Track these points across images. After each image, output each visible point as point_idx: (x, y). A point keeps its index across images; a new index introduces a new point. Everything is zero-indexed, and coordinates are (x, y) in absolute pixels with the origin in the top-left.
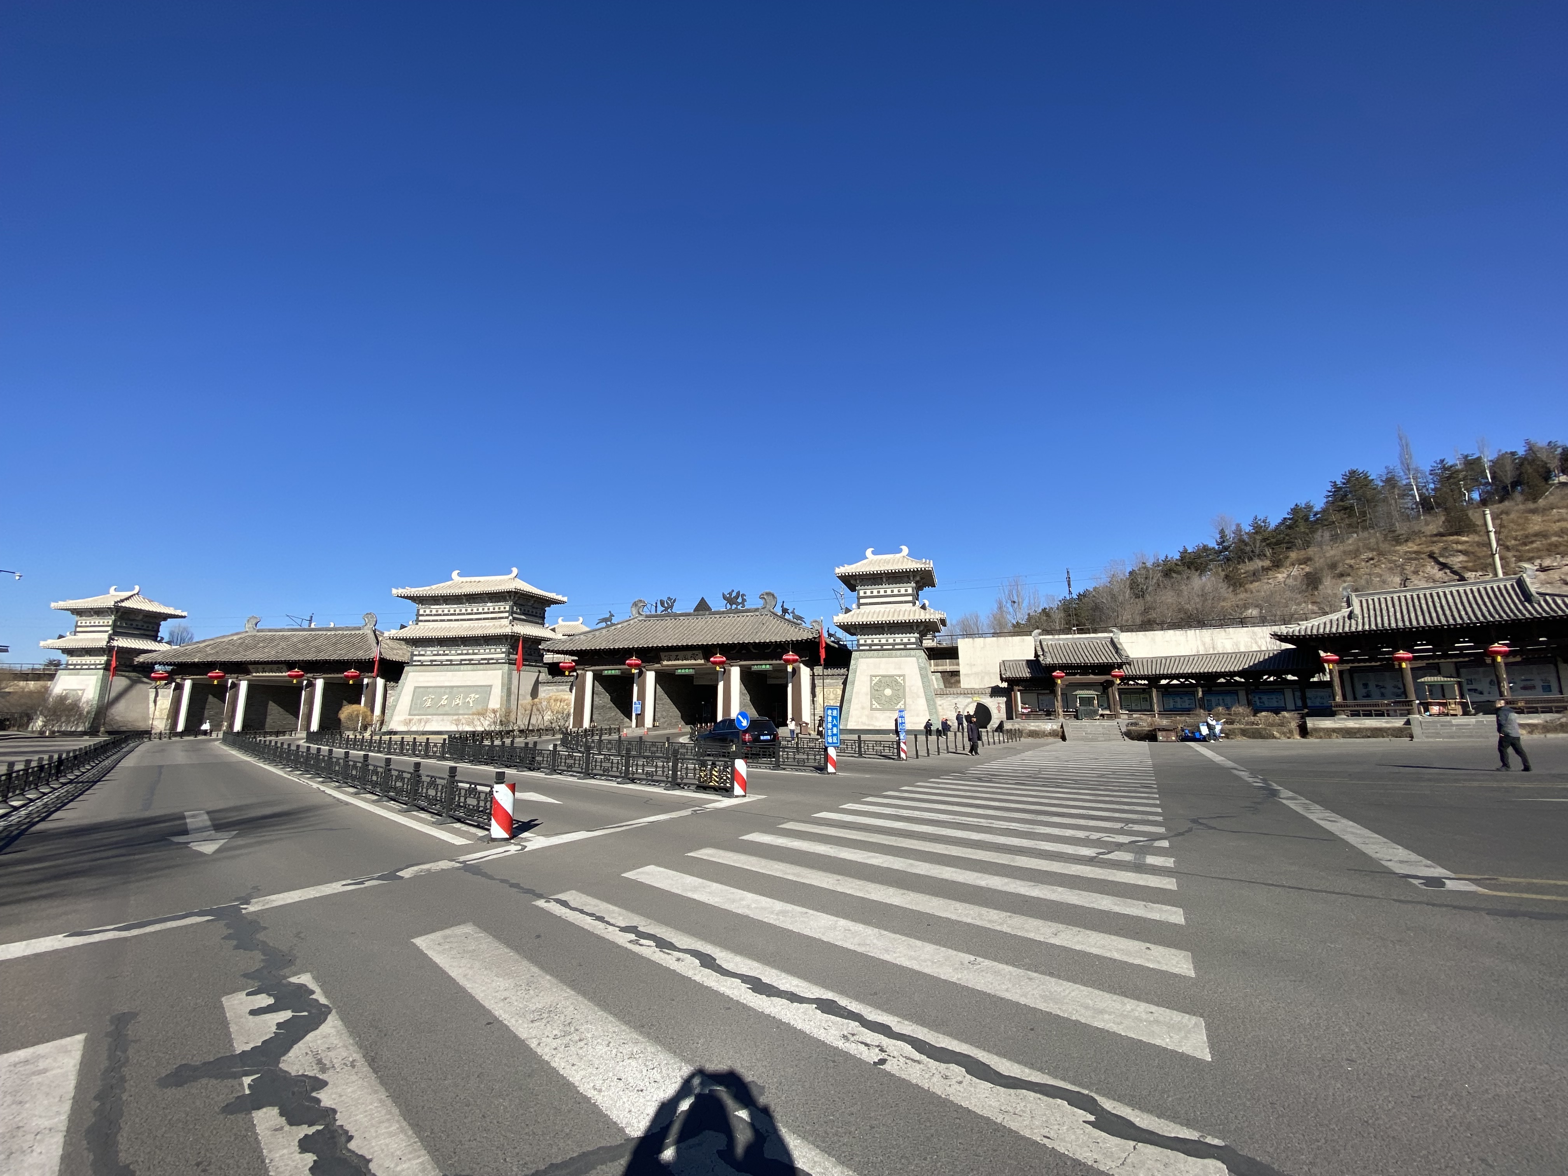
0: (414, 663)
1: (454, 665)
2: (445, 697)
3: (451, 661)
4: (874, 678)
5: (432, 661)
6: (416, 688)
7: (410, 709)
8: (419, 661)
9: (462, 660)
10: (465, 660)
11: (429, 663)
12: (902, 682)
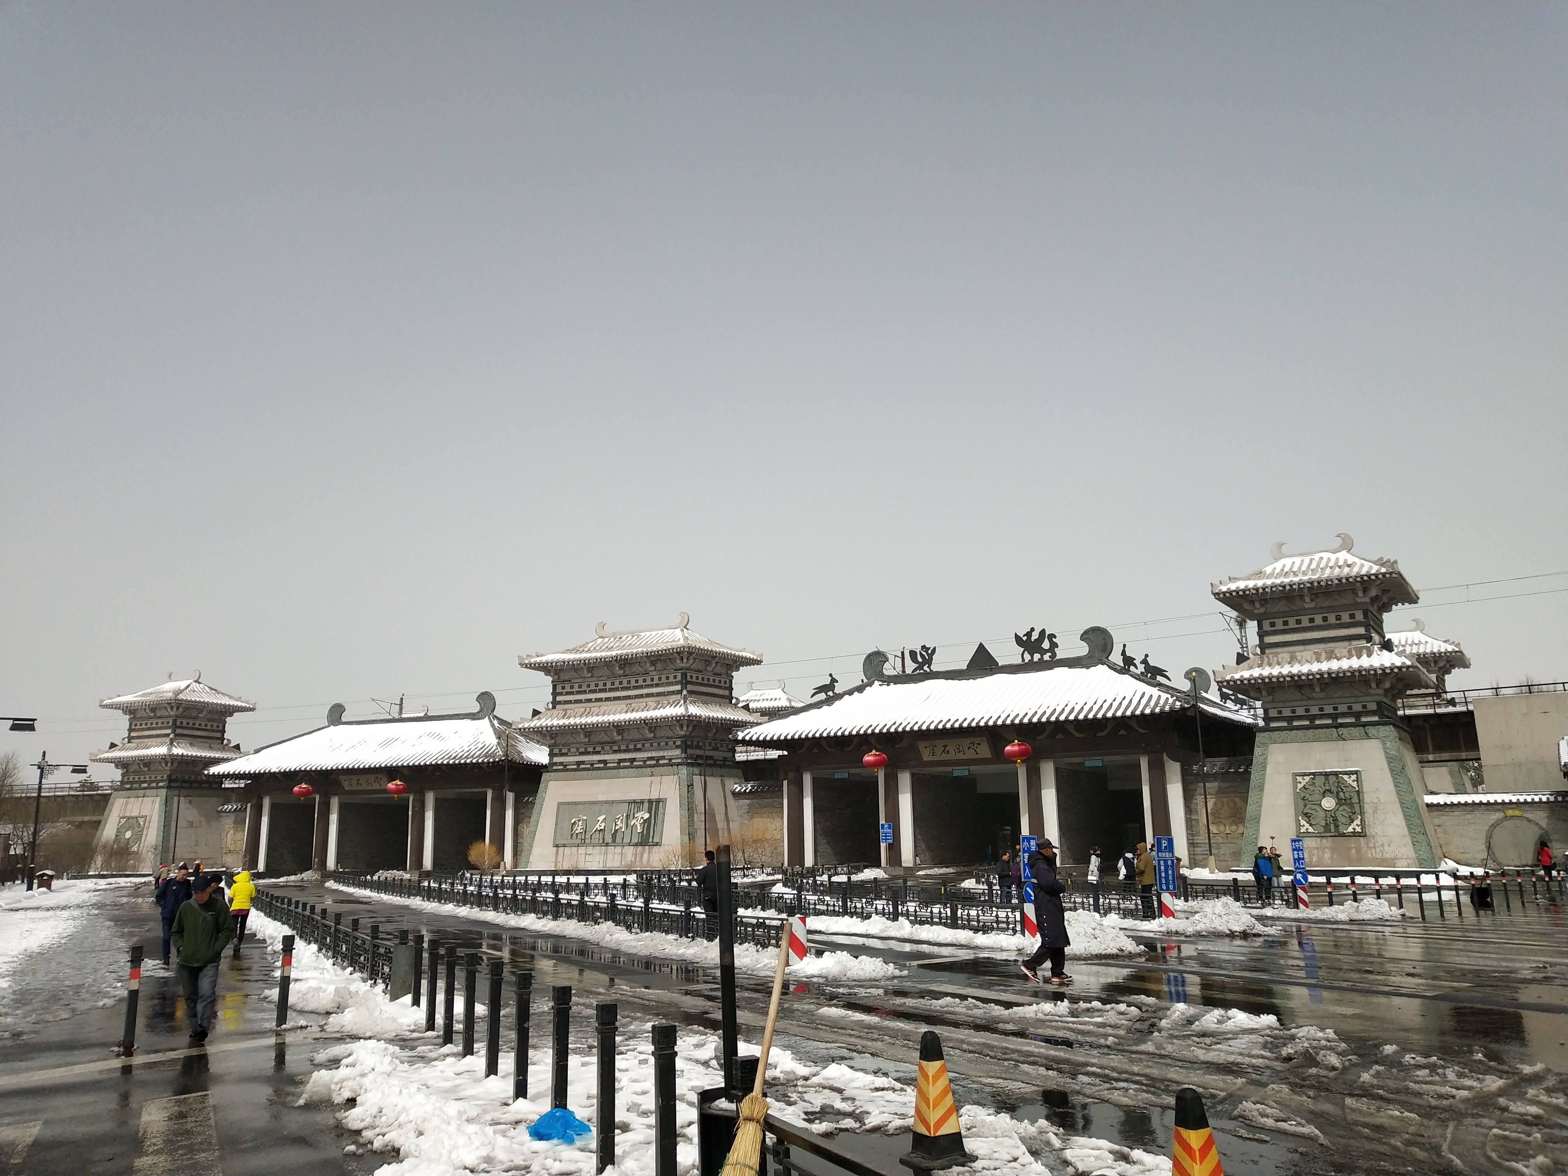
0: (555, 768)
1: (610, 768)
2: (601, 818)
3: (605, 762)
4: (1299, 779)
5: (579, 763)
6: (560, 804)
7: (555, 837)
8: (561, 764)
9: (620, 761)
10: (624, 760)
11: (575, 767)
12: (1355, 784)
